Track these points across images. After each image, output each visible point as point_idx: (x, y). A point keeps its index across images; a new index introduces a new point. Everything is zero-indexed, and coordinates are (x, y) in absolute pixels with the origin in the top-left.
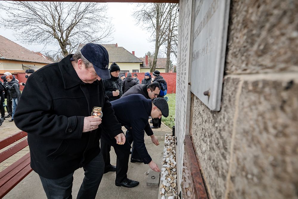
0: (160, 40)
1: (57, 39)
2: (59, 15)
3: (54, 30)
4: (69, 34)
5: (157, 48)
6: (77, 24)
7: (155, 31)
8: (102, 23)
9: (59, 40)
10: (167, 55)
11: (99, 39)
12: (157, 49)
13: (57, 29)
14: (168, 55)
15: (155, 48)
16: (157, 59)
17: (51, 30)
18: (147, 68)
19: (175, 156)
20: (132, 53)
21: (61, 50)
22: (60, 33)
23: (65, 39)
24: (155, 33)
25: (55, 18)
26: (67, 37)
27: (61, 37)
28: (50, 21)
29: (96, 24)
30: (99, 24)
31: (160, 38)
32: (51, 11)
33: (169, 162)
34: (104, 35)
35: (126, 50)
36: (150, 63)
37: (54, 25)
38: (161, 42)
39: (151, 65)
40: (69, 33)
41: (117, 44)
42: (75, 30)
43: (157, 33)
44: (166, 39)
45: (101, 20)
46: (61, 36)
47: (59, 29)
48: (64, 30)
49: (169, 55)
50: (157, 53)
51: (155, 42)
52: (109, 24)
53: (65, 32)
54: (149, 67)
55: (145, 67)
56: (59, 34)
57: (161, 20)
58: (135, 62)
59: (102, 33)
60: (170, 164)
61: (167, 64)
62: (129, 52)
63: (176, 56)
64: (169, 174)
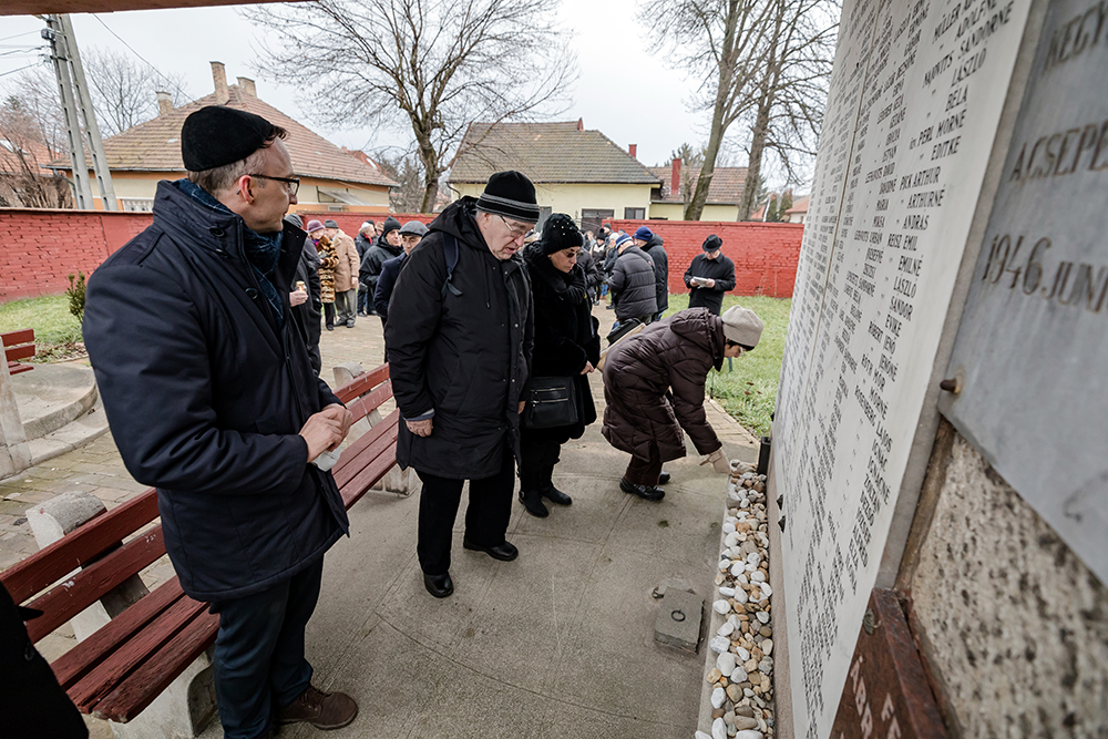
0: (732, 100)
1: (406, 112)
2: (415, 32)
3: (401, 84)
4: (439, 95)
5: (718, 130)
6: (463, 58)
7: (717, 70)
8: (540, 51)
9: (413, 114)
10: (751, 158)
11: (528, 105)
12: (716, 135)
13: (409, 77)
14: (755, 157)
15: (709, 132)
16: (712, 171)
17: (391, 82)
18: (675, 201)
19: (765, 559)
20: (627, 151)
21: (417, 143)
22: (415, 91)
23: (427, 110)
24: (716, 79)
25: (404, 44)
26: (435, 103)
27: (419, 104)
28: (389, 54)
29: (522, 57)
30: (530, 54)
31: (730, 96)
32: (393, 22)
33: (743, 579)
34: (543, 93)
35: (608, 140)
36: (688, 187)
37: (400, 65)
38: (733, 110)
39: (690, 194)
40: (441, 91)
41: (581, 119)
42: (459, 78)
43: (722, 77)
44: (754, 96)
45: (536, 42)
46: (417, 102)
47: (412, 78)
48: (428, 81)
49: (759, 157)
50: (714, 149)
51: (712, 110)
52: (560, 53)
53: (430, 86)
54: (682, 200)
55: (668, 200)
56: (413, 95)
57: (741, 28)
58: (637, 181)
59: (539, 84)
60: (748, 587)
61: (747, 189)
62: (619, 149)
63: (785, 159)
64: (744, 630)
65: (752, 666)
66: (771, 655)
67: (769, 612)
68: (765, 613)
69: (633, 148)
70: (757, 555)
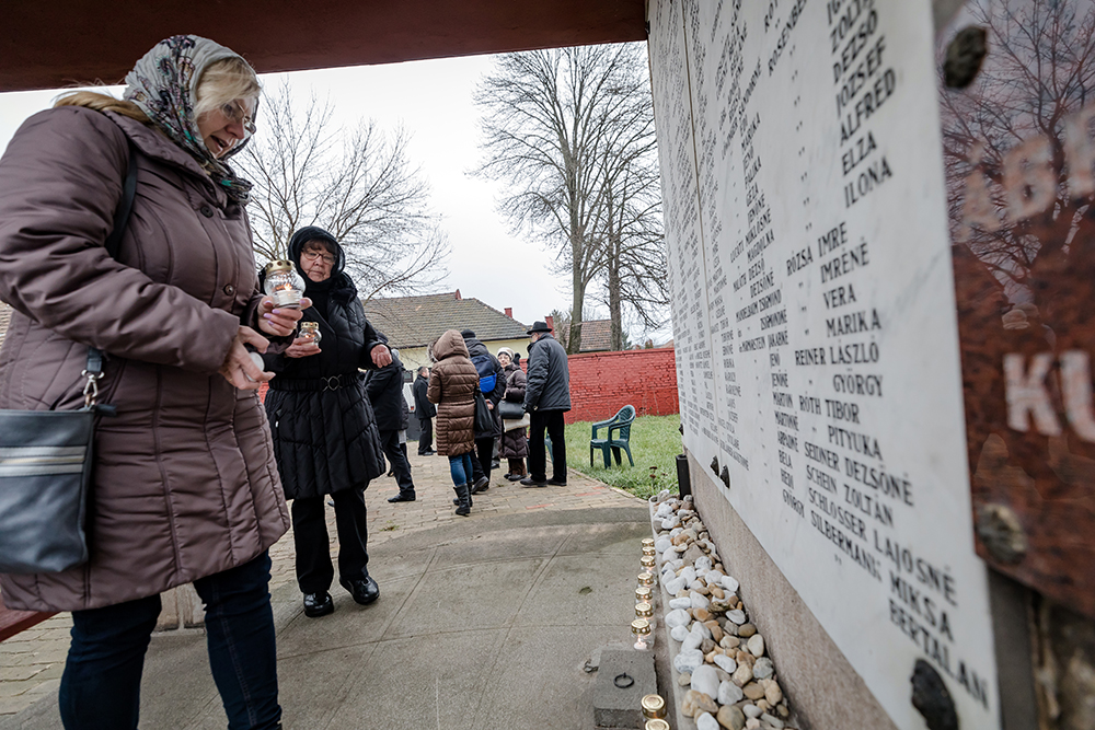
0: (586, 264)
2: (291, 219)
5: (580, 287)
7: (569, 243)
8: (413, 232)
10: (611, 309)
11: (406, 276)
12: (579, 291)
14: (615, 308)
15: (572, 291)
16: (581, 321)
19: (717, 562)
20: (504, 312)
24: (569, 246)
25: (281, 232)
29: (397, 238)
30: (405, 235)
31: (584, 259)
32: (269, 211)
34: (419, 265)
36: (563, 336)
38: (588, 272)
39: (565, 341)
41: (458, 290)
43: (574, 245)
45: (409, 225)
49: (618, 308)
50: (579, 303)
51: (571, 276)
57: (582, 211)
58: (517, 336)
59: (415, 257)
60: (706, 590)
61: (614, 335)
62: (496, 311)
63: (638, 307)
64: (716, 636)
65: (743, 674)
66: (765, 654)
67: (743, 609)
68: (738, 611)
69: (509, 311)
70: (705, 558)
